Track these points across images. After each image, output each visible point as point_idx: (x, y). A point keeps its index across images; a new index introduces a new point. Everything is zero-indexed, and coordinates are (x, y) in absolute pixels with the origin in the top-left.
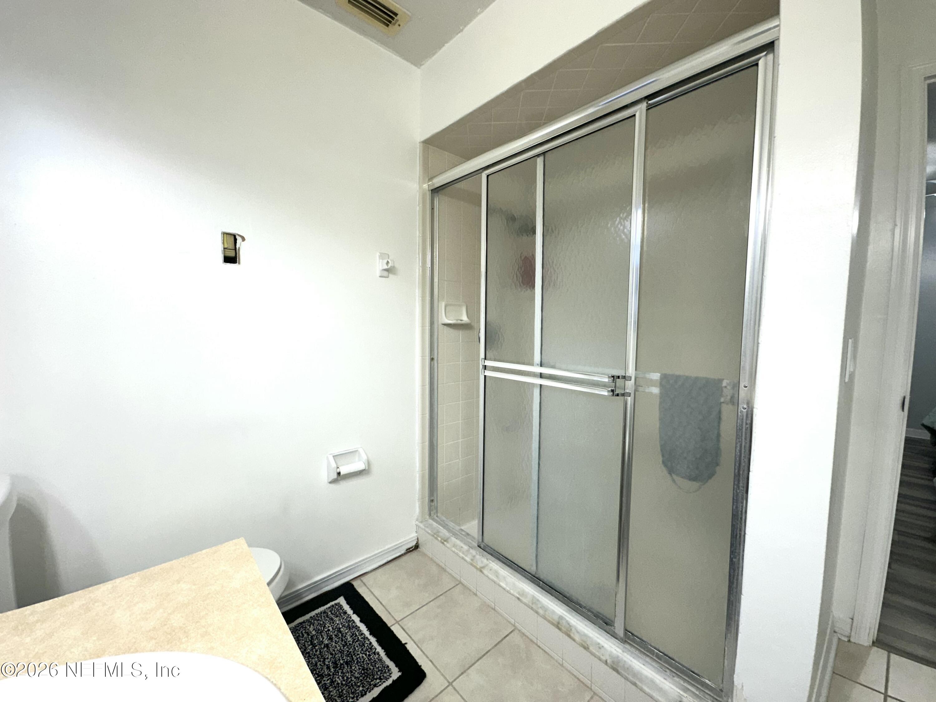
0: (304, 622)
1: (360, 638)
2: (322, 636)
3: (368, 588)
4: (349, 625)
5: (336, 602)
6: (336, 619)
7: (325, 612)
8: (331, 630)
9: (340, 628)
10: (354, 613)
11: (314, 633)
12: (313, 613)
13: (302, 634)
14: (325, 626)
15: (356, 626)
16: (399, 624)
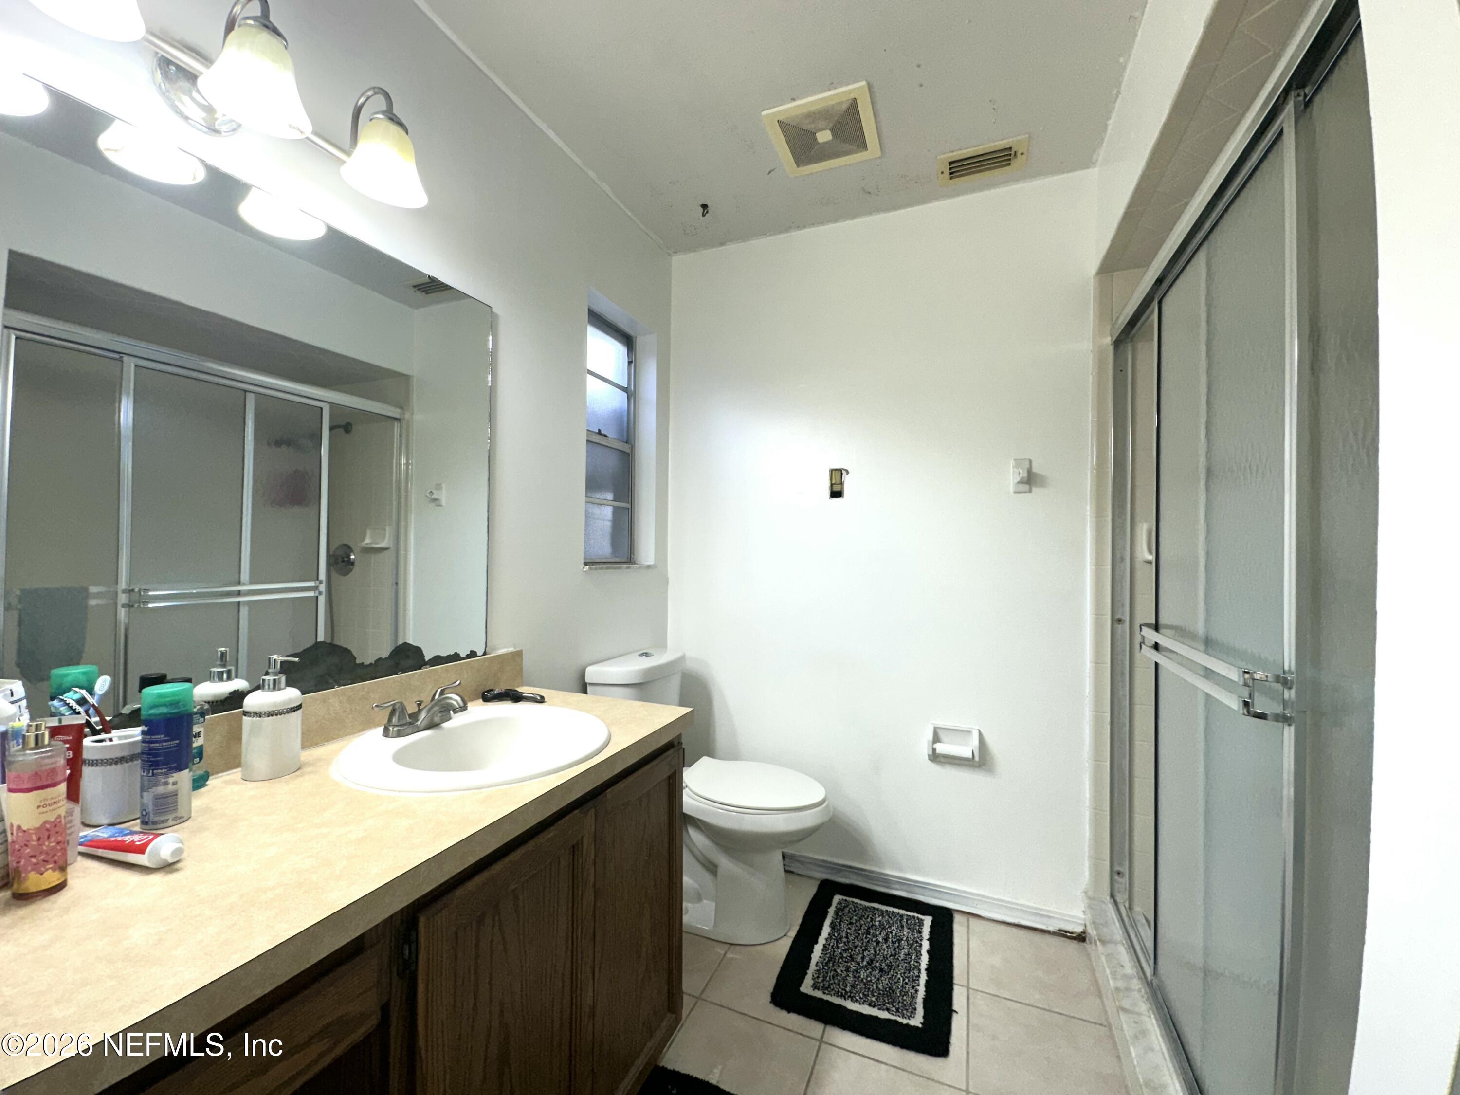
0: (878, 909)
1: (912, 962)
2: (881, 931)
3: (968, 932)
4: (913, 944)
5: (921, 917)
6: (905, 929)
7: (902, 916)
8: (894, 934)
9: (902, 940)
10: (928, 940)
11: (877, 923)
12: (891, 909)
13: (868, 916)
14: (890, 927)
15: (920, 952)
16: (968, 991)
